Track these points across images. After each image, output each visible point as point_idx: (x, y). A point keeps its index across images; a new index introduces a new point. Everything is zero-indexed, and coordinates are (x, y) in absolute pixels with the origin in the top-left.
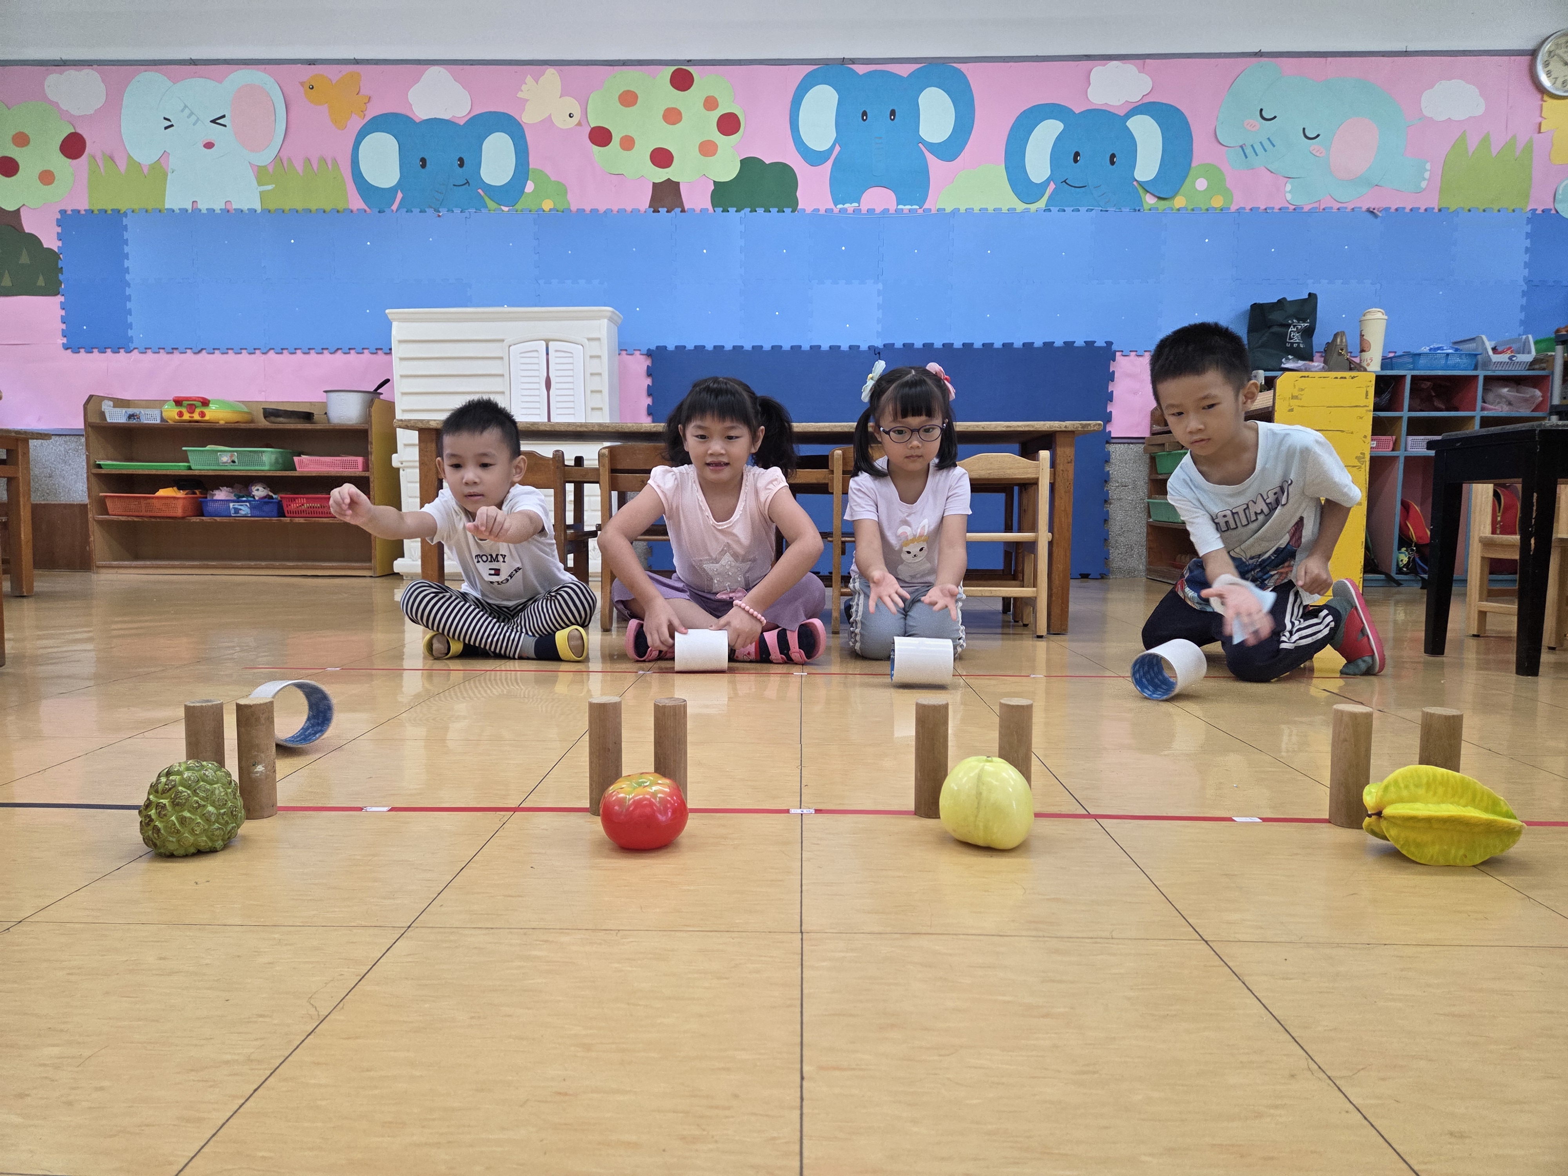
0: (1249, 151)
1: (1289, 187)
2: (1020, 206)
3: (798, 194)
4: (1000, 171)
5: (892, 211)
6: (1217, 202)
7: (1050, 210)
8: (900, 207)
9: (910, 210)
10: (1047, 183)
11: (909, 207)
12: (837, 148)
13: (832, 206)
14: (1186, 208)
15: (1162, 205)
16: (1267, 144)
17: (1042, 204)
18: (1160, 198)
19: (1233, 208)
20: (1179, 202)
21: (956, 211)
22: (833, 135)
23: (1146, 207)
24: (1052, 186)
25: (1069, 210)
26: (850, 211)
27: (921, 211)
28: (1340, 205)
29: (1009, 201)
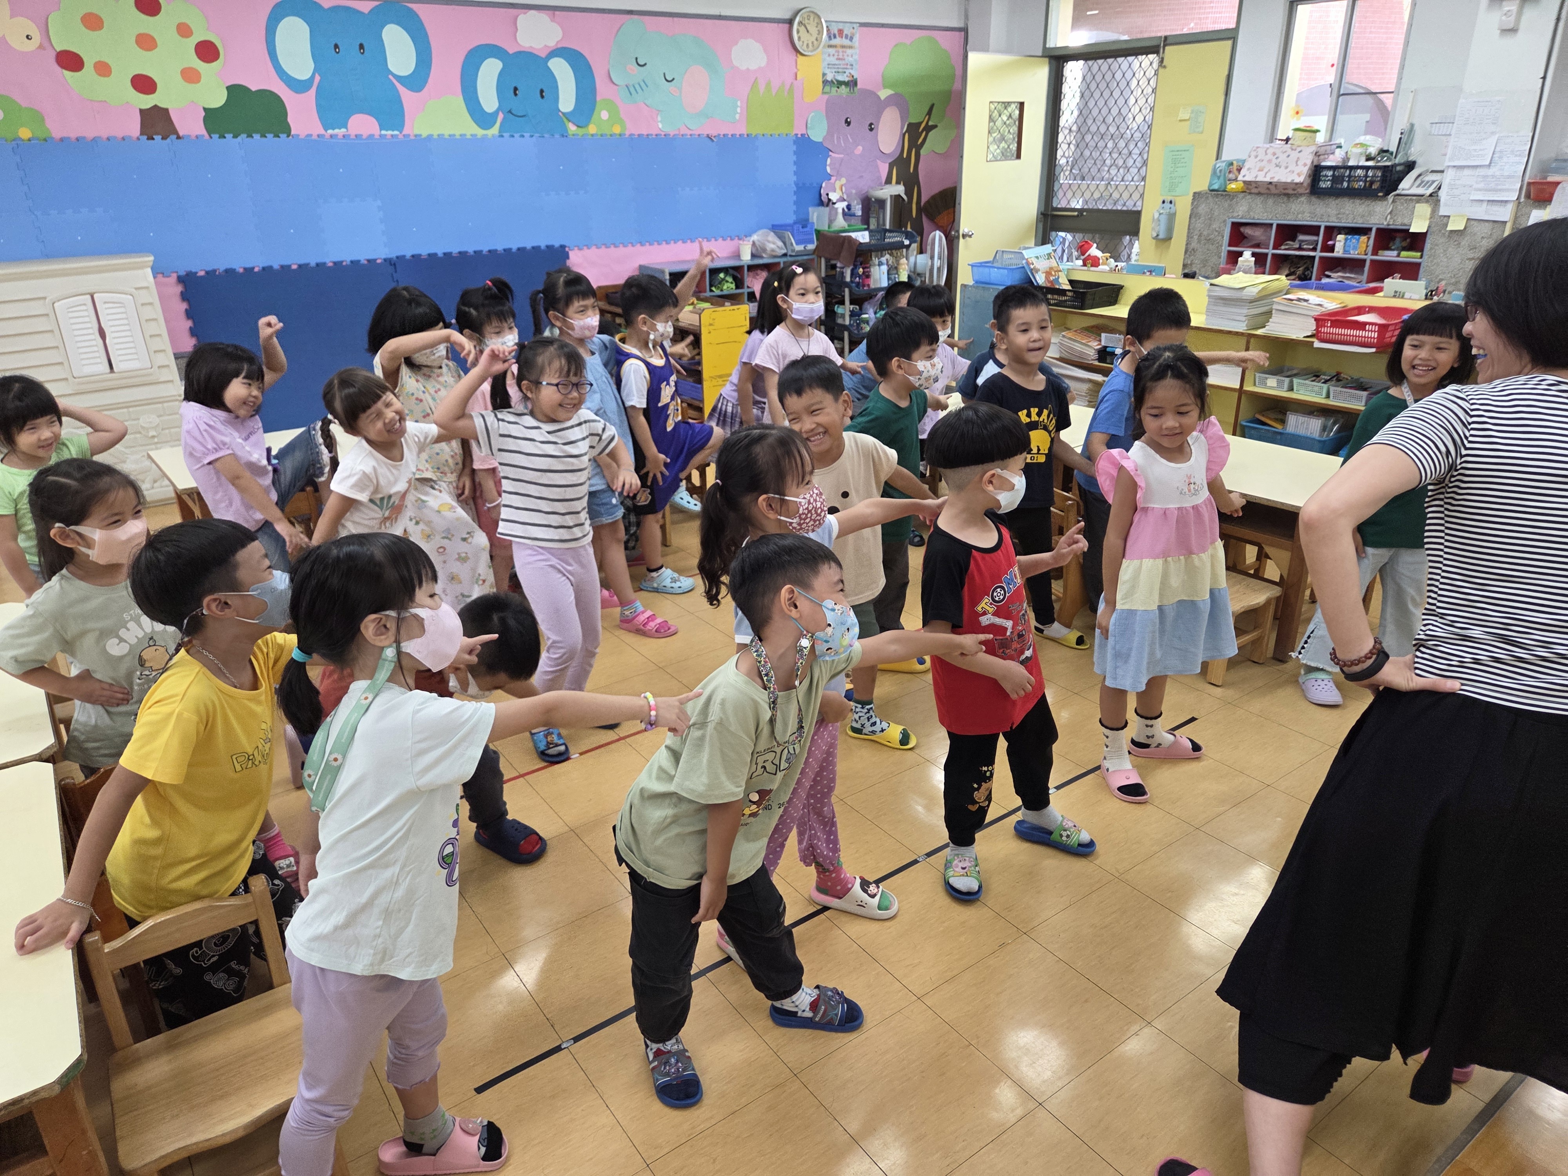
0: (632, 89)
1: (659, 119)
2: (480, 132)
3: (289, 120)
4: (459, 102)
5: (377, 137)
6: (617, 130)
7: (502, 136)
8: (383, 132)
9: (392, 136)
10: (496, 113)
11: (390, 132)
12: (317, 78)
13: (322, 132)
14: (596, 135)
15: (581, 132)
16: (642, 84)
17: (495, 130)
18: (578, 126)
19: (627, 133)
20: (592, 129)
21: (430, 137)
22: (312, 65)
23: (570, 133)
24: (501, 116)
25: (517, 135)
26: (340, 136)
27: (401, 137)
28: (691, 132)
29: (472, 129)
